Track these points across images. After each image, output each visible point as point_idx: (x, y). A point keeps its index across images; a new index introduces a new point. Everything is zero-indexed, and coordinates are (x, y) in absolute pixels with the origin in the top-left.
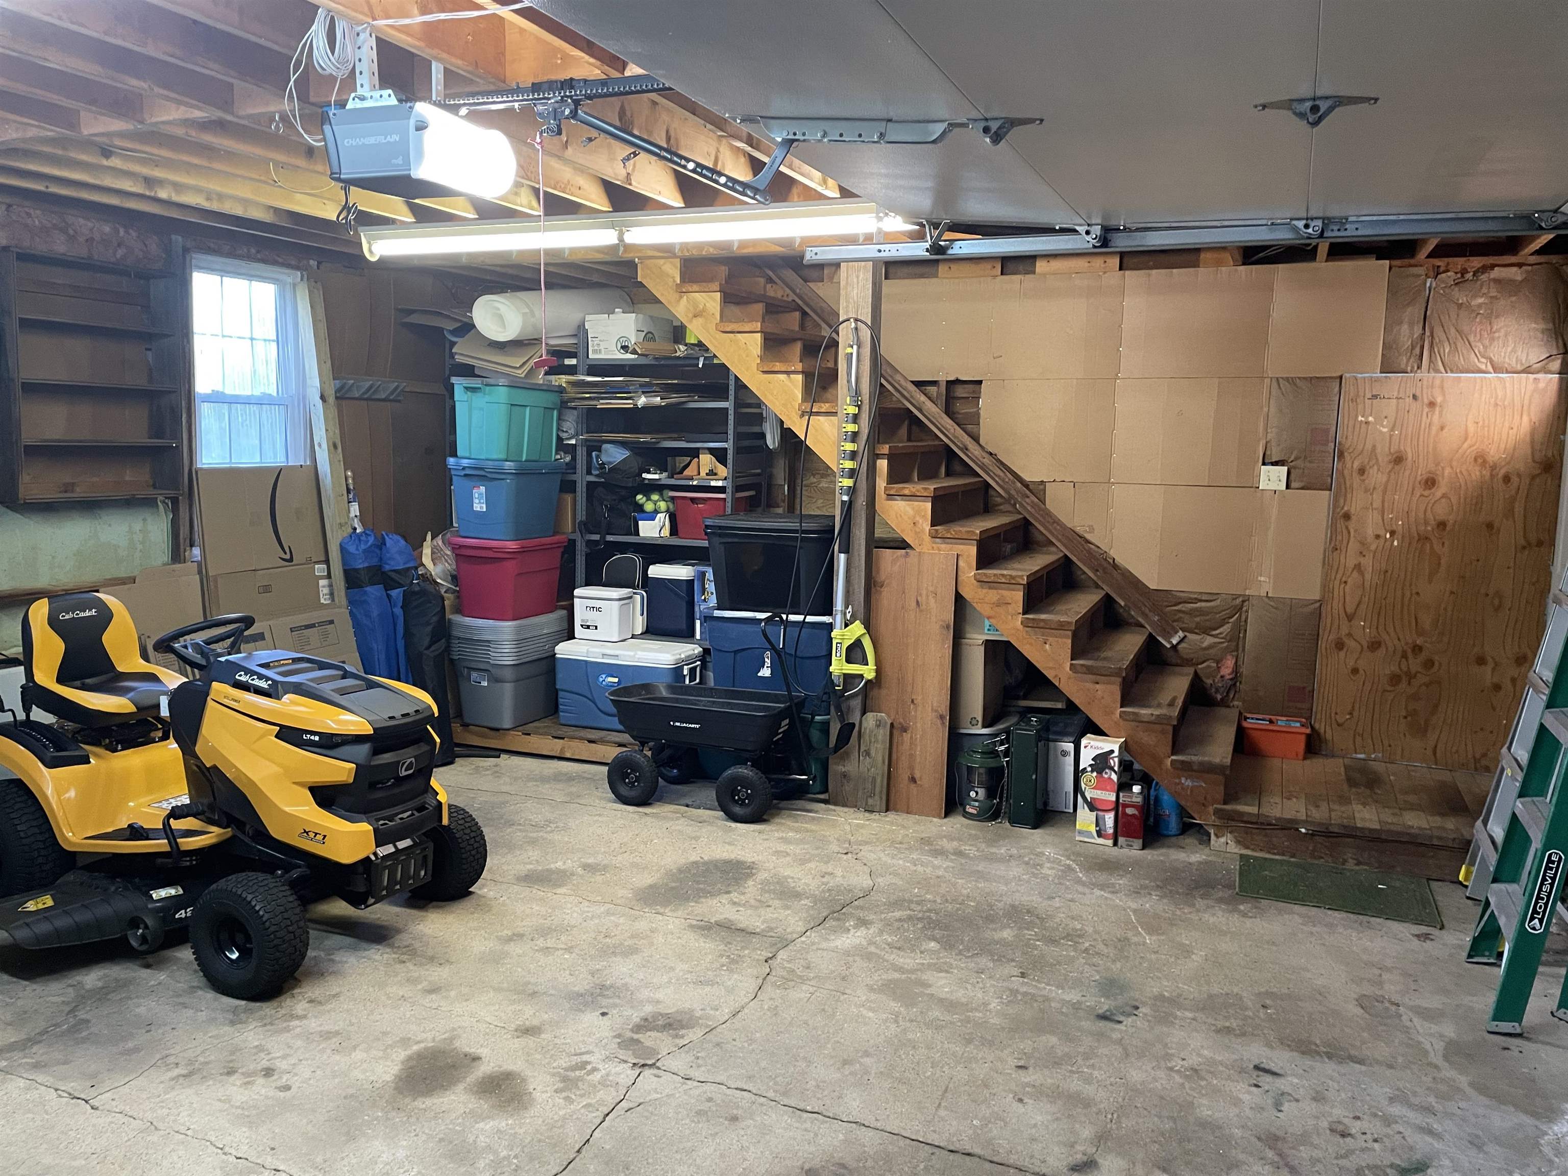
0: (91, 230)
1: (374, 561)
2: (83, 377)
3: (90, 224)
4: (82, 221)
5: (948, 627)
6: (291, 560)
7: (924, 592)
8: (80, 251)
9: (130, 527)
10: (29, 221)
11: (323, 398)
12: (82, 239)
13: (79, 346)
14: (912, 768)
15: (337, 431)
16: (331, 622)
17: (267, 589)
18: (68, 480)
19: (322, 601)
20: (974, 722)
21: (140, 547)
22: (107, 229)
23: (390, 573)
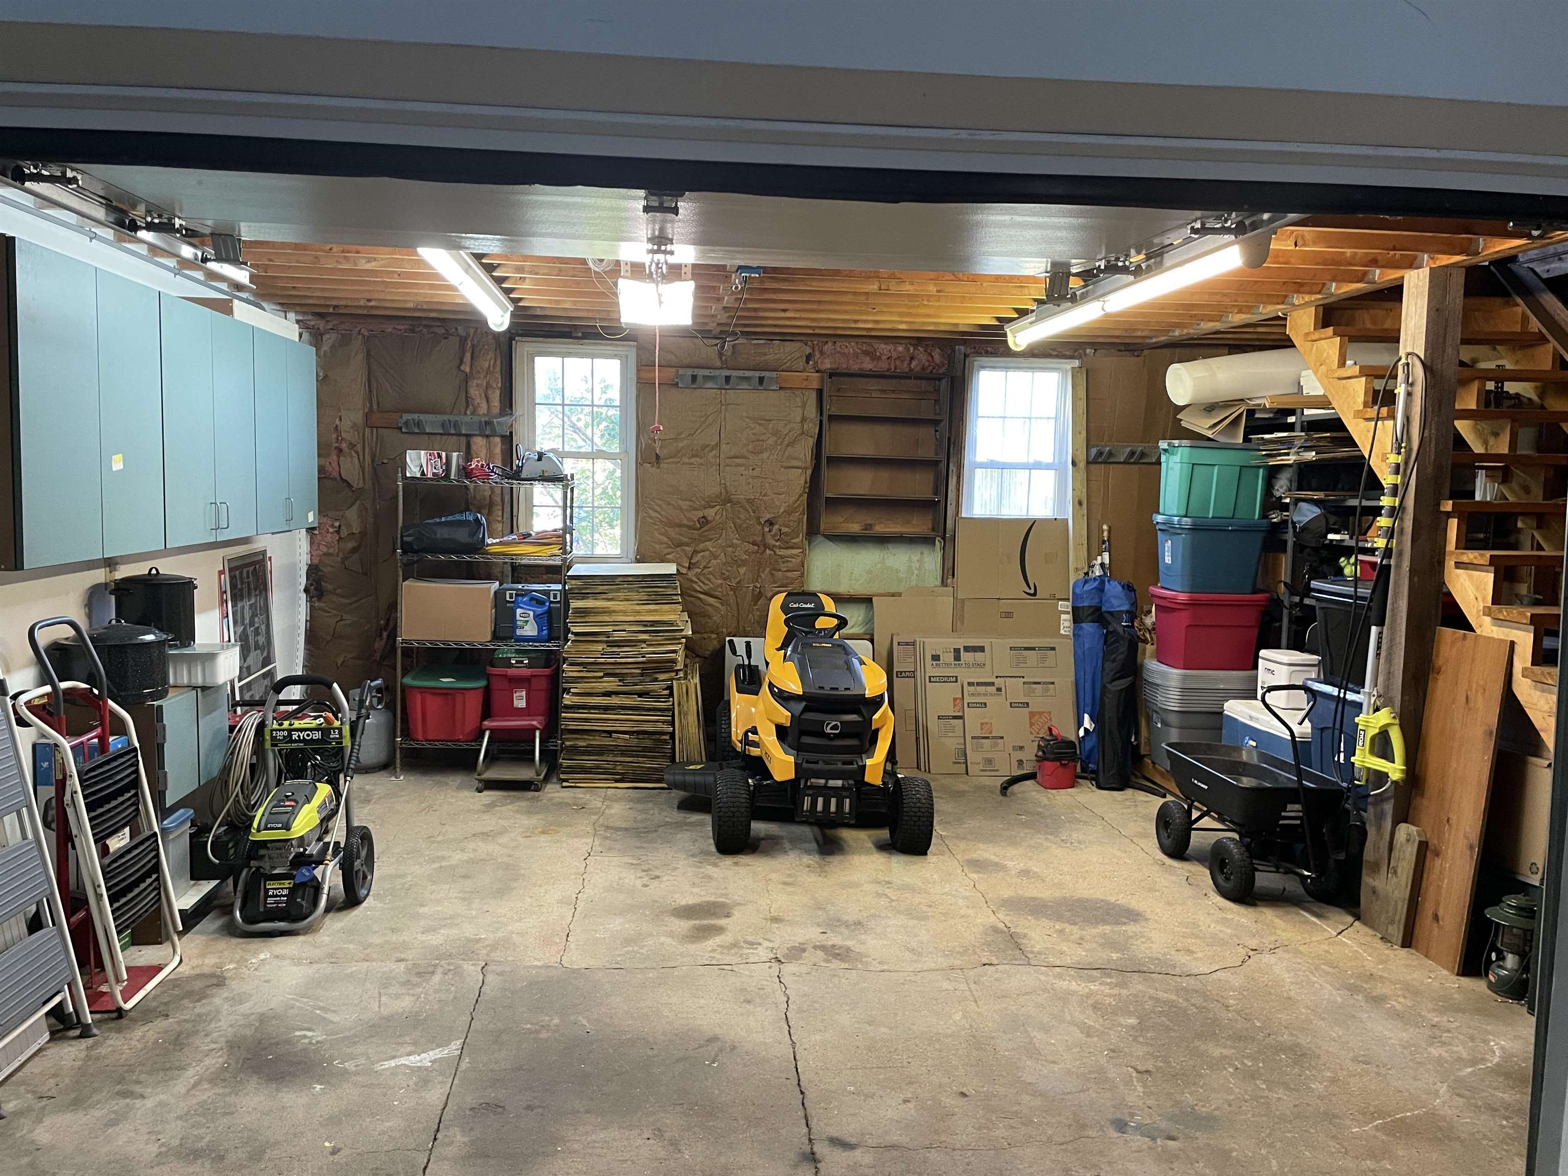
0: (890, 351)
1: (1095, 602)
2: (885, 453)
3: (889, 347)
4: (883, 346)
5: (1491, 733)
6: (1035, 594)
7: (1474, 685)
8: (883, 366)
9: (910, 558)
10: (846, 351)
11: (1074, 464)
12: (884, 358)
13: (883, 431)
14: (1438, 904)
15: (1085, 490)
16: (1053, 649)
17: (1009, 615)
18: (869, 522)
19: (1062, 632)
20: (1534, 869)
21: (916, 572)
22: (900, 349)
23: (1106, 615)
